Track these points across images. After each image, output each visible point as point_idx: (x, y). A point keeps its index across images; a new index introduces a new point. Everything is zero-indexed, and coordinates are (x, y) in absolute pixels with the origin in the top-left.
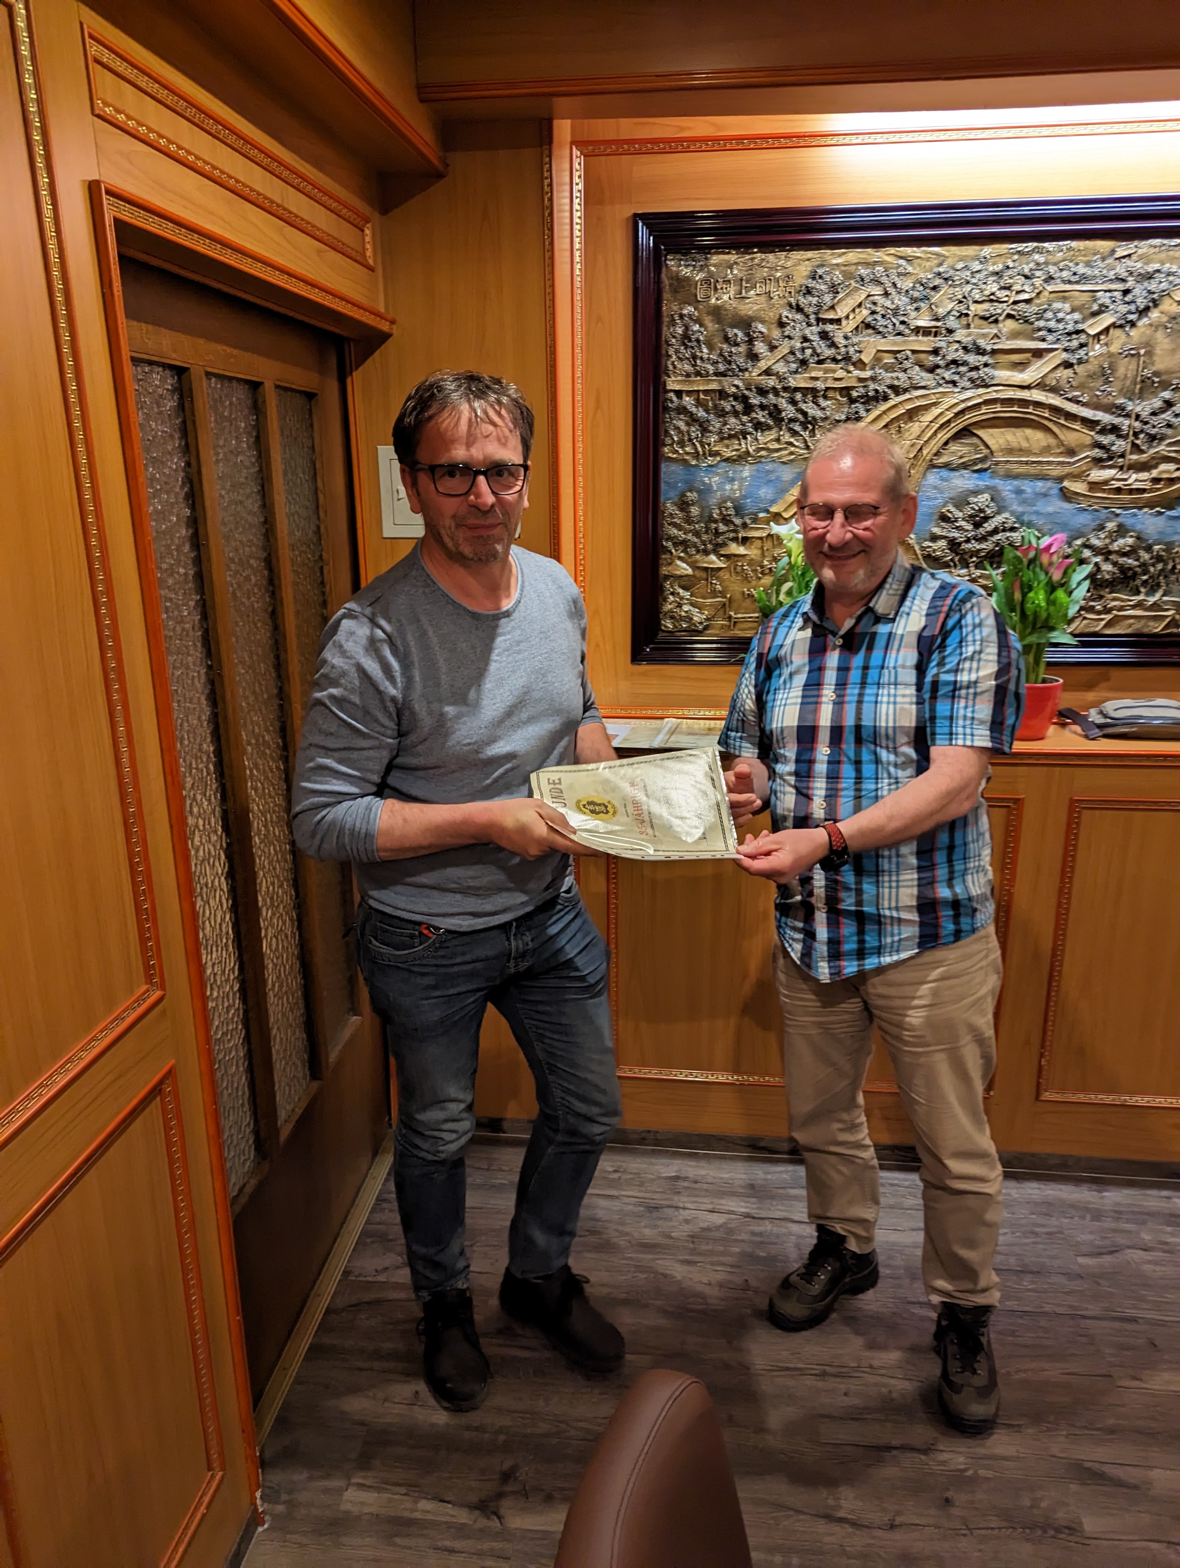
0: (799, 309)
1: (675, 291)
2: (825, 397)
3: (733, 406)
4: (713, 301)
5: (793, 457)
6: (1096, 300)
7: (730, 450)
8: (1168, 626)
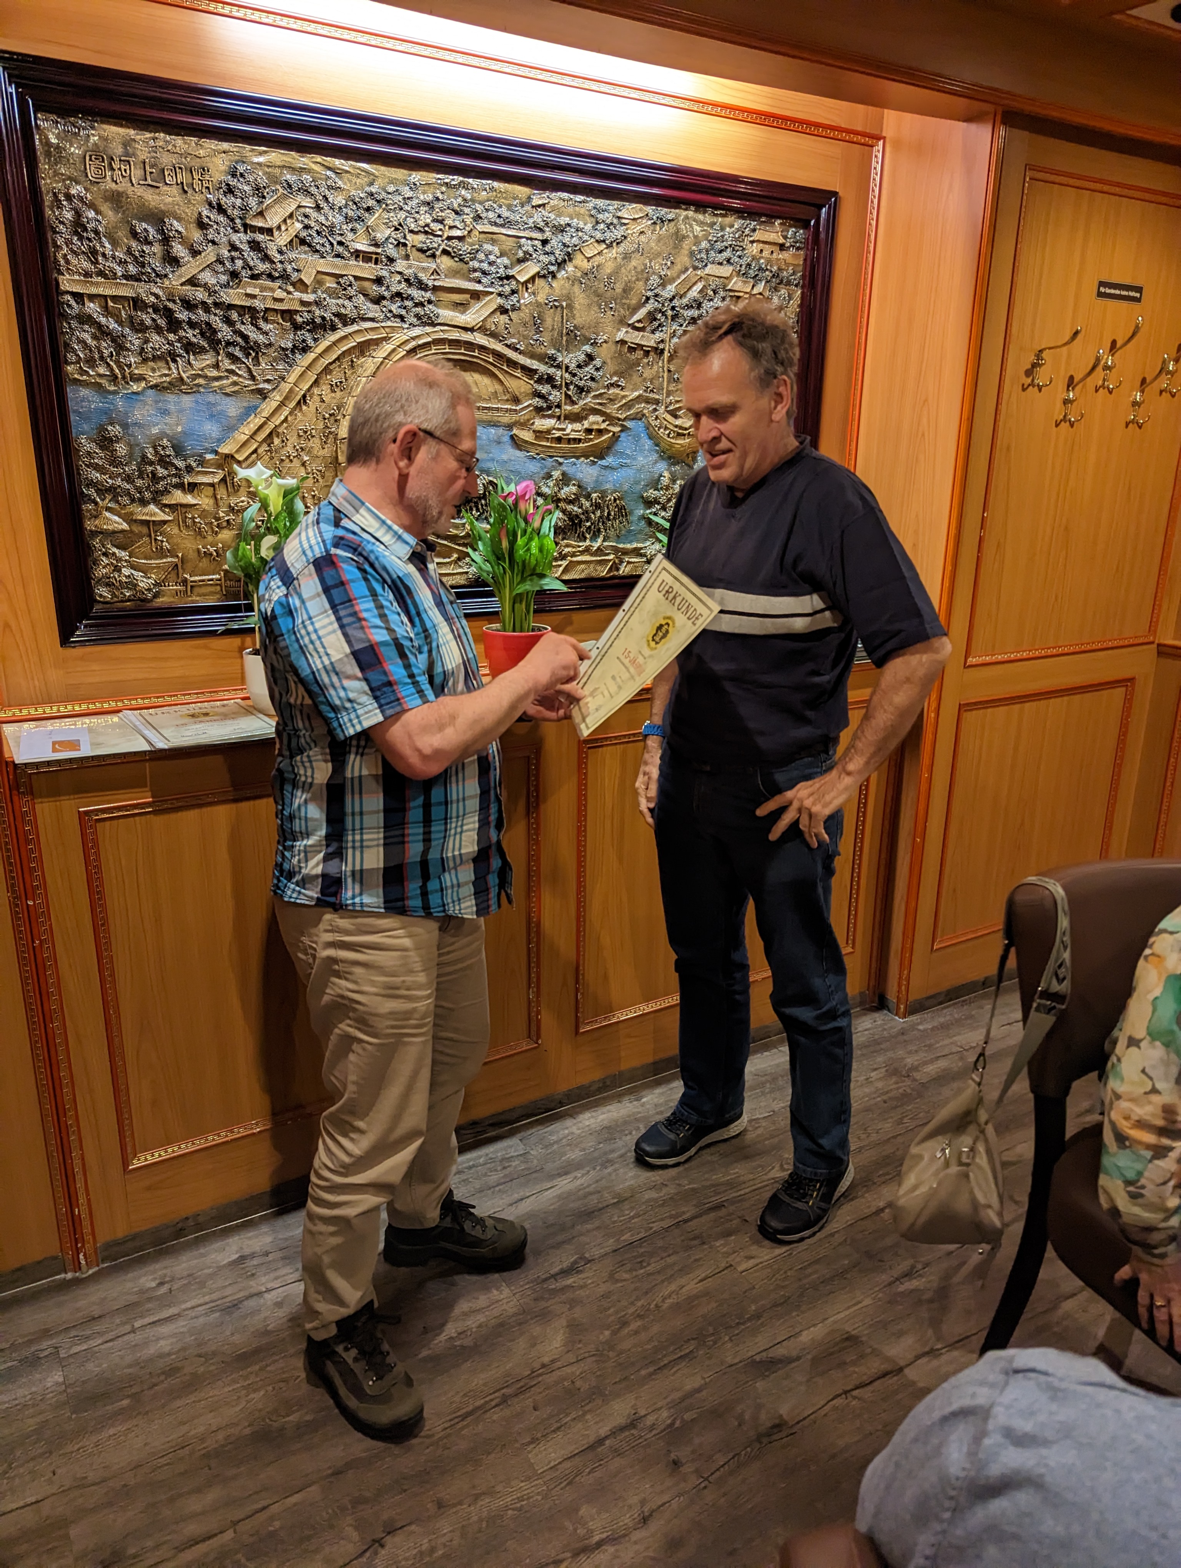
0: (221, 210)
1: (54, 163)
2: (266, 320)
3: (154, 320)
4: (110, 184)
5: (236, 388)
6: (520, 247)
7: (156, 374)
8: (610, 570)
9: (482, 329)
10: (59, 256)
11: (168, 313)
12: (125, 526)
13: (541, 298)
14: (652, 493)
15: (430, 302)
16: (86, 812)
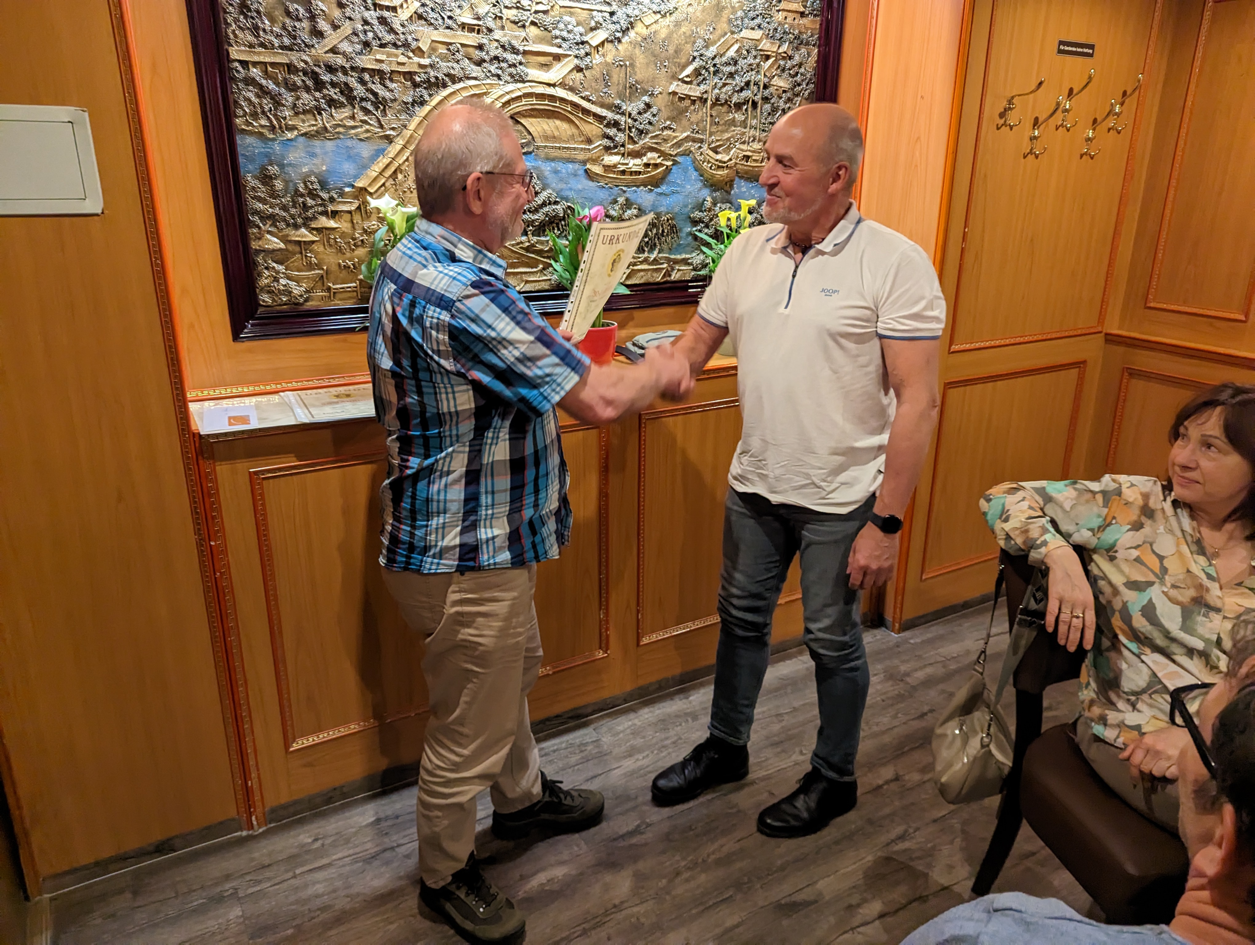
2: (391, 80)
3: (303, 81)
5: (369, 135)
6: (592, 18)
7: (306, 125)
8: (664, 276)
9: (562, 85)
10: (229, 31)
11: (315, 76)
12: (282, 246)
13: (609, 59)
14: (697, 214)
15: (521, 63)
16: (255, 473)
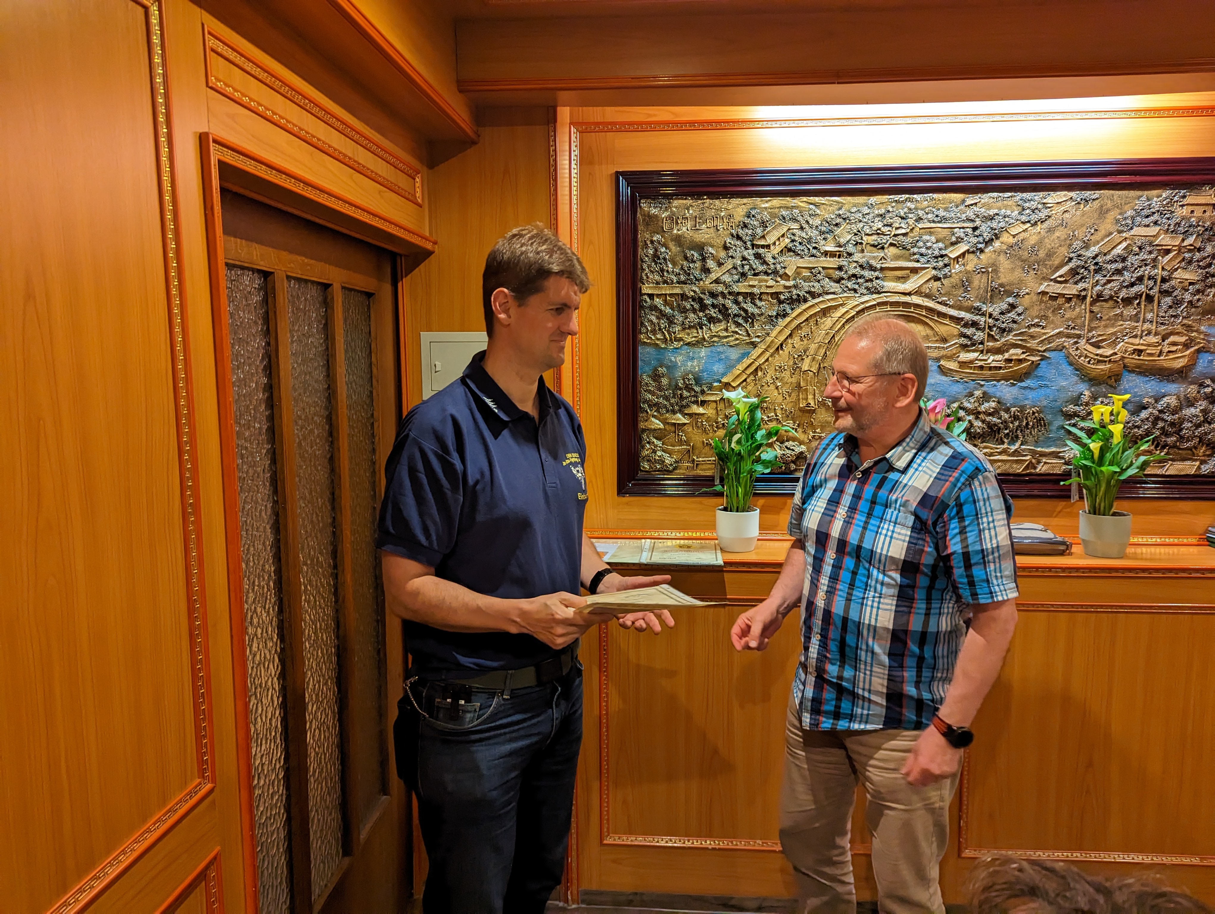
0: (739, 238)
1: (647, 224)
2: (760, 299)
4: (675, 232)
5: (738, 342)
7: (689, 337)
8: (1027, 467)
9: (918, 293)
10: (643, 275)
11: (700, 301)
12: (662, 426)
13: (970, 267)
